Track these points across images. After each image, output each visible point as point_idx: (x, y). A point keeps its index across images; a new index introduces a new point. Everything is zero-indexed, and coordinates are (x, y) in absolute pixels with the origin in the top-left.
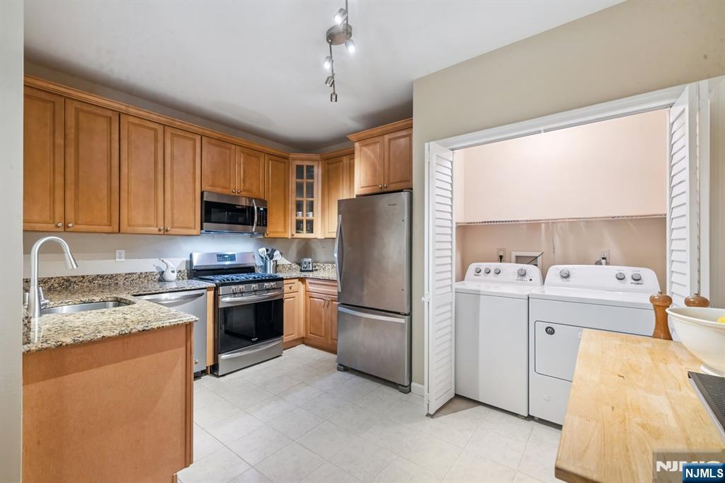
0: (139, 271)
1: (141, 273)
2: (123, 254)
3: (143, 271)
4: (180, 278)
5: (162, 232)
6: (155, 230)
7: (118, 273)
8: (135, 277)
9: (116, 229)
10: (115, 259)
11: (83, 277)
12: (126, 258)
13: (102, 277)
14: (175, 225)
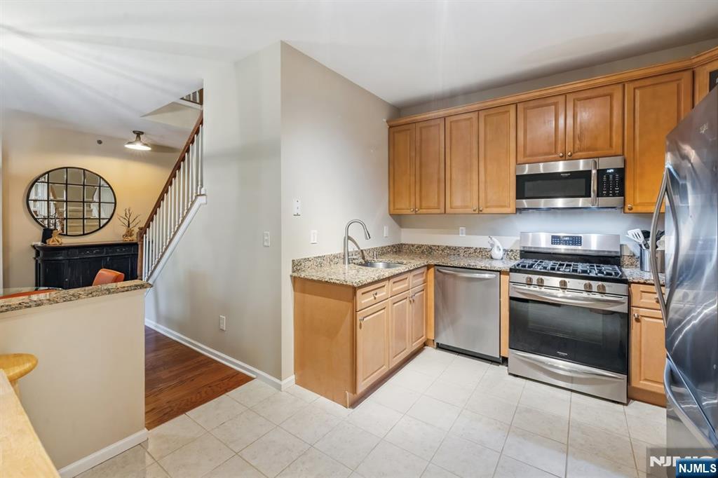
0: (475, 246)
1: (476, 248)
2: (464, 231)
3: (478, 247)
4: (512, 257)
5: (477, 212)
6: (470, 211)
7: (460, 246)
8: (472, 251)
9: (443, 211)
10: (459, 234)
11: (439, 246)
12: (466, 234)
13: (449, 248)
14: (489, 204)
